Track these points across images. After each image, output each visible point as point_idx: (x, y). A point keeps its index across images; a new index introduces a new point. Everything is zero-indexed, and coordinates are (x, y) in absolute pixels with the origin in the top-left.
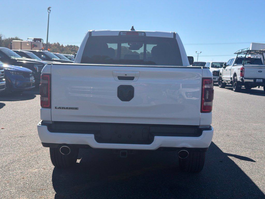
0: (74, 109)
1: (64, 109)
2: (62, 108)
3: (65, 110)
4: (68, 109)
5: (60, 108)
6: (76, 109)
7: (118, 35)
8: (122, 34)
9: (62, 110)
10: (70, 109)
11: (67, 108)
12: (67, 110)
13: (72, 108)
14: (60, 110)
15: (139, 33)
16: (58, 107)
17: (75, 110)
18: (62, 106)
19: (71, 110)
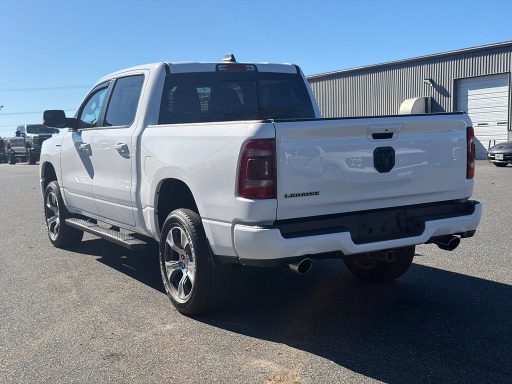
0: (313, 194)
1: (299, 196)
2: (296, 195)
3: (301, 198)
4: (305, 195)
5: (292, 196)
6: (317, 193)
7: (214, 70)
8: (220, 69)
9: (295, 198)
10: (307, 195)
11: (303, 195)
12: (304, 197)
13: (311, 194)
14: (293, 198)
15: (246, 66)
16: (289, 194)
17: (315, 196)
18: (294, 192)
19: (309, 197)
